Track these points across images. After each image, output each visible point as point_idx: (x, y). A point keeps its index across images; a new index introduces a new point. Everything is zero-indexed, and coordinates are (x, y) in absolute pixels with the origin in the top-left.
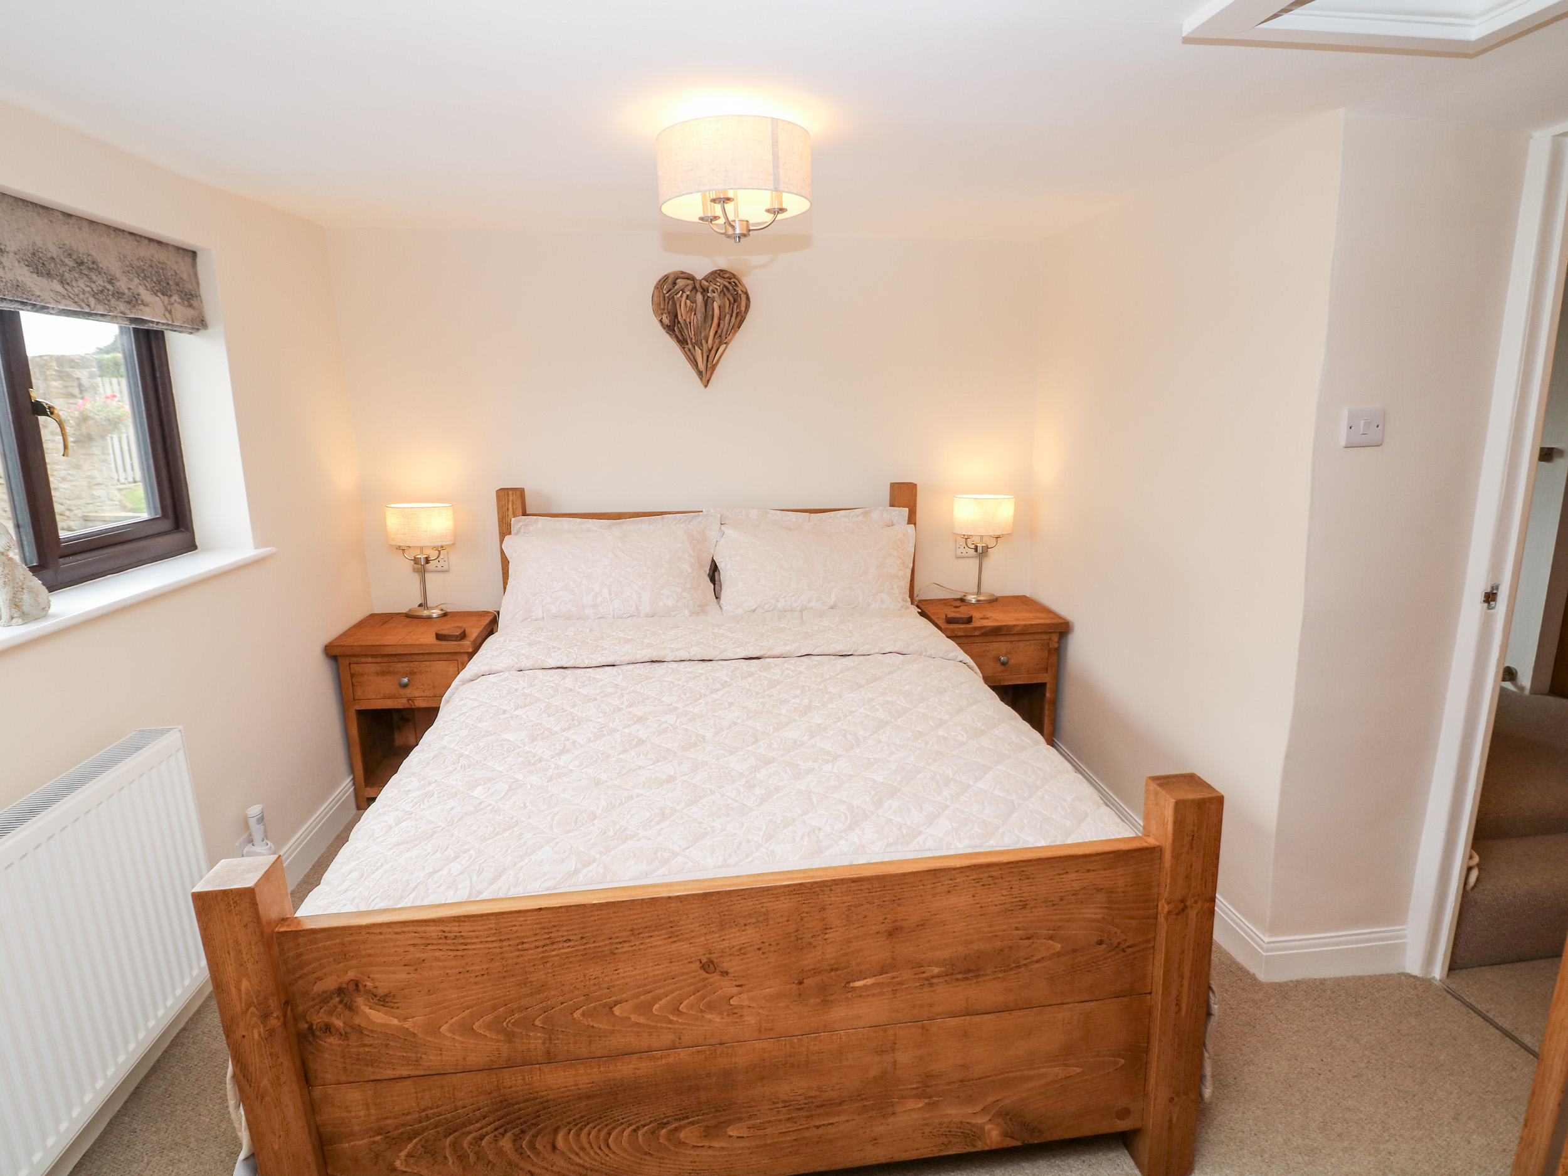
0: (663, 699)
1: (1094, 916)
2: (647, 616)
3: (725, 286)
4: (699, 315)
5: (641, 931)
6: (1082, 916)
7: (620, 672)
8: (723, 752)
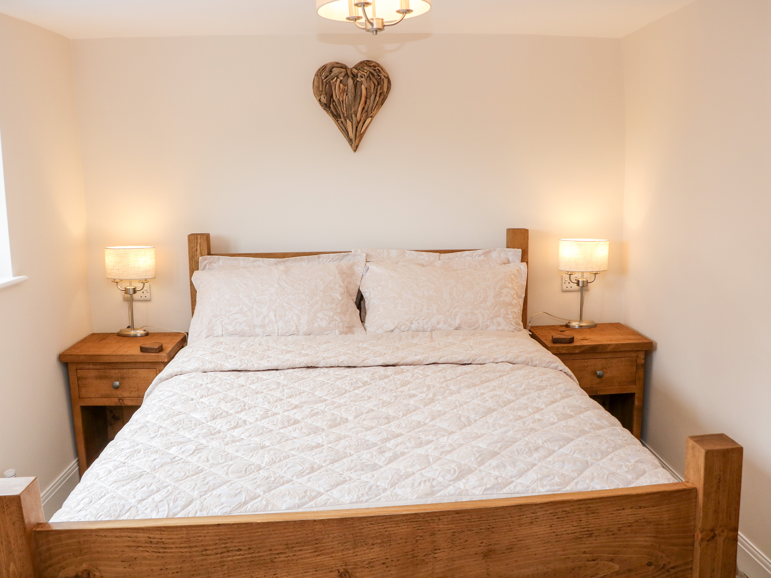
0: (315, 393)
1: (645, 544)
2: (305, 334)
3: (371, 73)
4: (349, 95)
5: (294, 545)
6: (635, 543)
7: (282, 374)
8: (362, 429)
